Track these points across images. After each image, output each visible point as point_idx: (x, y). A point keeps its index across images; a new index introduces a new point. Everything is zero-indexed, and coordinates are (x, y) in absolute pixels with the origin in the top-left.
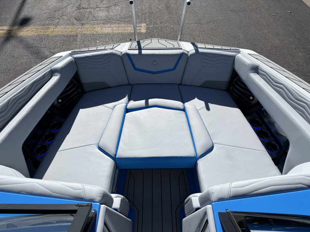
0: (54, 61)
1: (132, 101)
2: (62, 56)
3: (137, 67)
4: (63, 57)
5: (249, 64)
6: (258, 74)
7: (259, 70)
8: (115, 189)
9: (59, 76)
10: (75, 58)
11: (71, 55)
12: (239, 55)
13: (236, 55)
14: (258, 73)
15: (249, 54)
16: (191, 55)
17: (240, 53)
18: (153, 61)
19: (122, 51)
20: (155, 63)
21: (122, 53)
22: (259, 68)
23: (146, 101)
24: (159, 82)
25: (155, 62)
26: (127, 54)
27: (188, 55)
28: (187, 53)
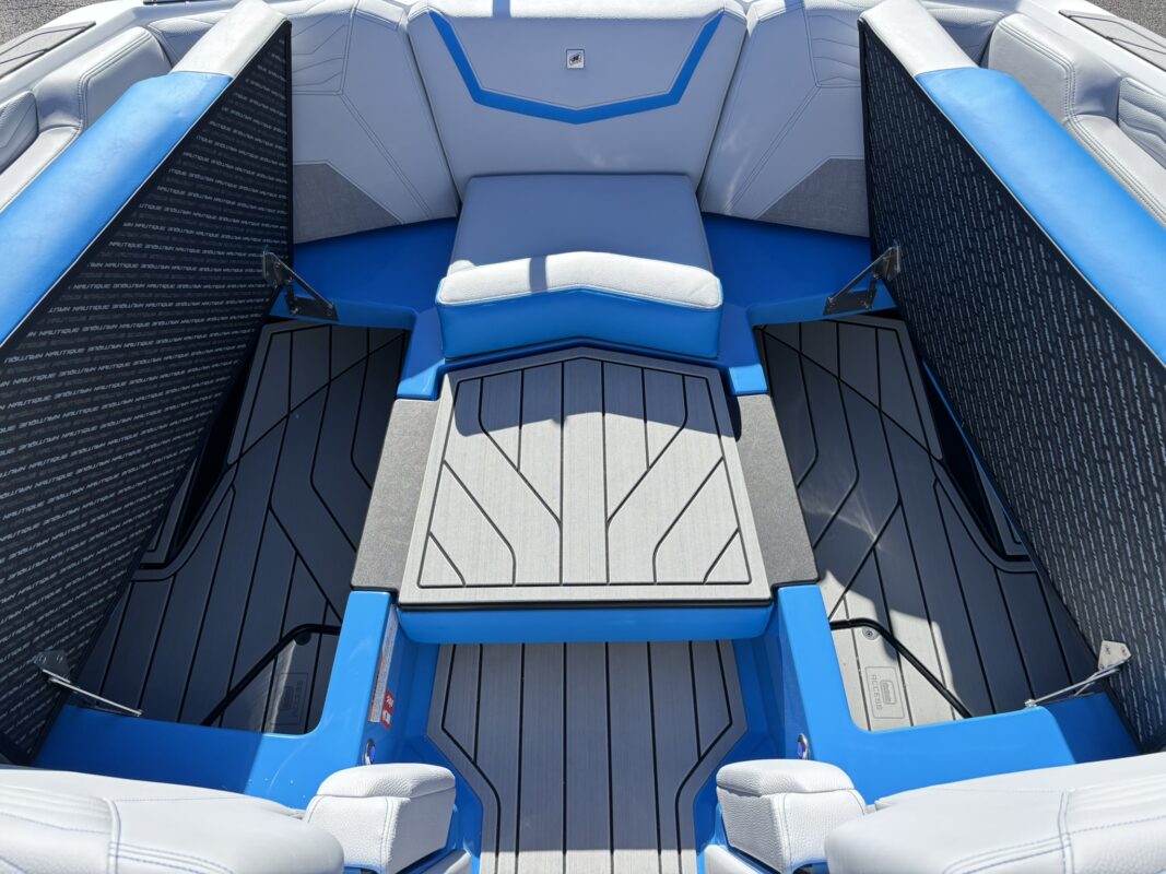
0: (46, 50)
1: (466, 263)
2: (94, 24)
3: (486, 85)
4: (96, 31)
5: (1070, 69)
6: (1117, 123)
7: (1122, 102)
8: (386, 706)
9: (73, 130)
10: (164, 33)
11: (145, 21)
12: (1013, 21)
13: (996, 22)
14: (1116, 119)
15: (1069, 17)
16: (763, 24)
17: (1016, 12)
18: (571, 55)
19: (408, 3)
20: (579, 65)
21: (407, 9)
22: (1123, 90)
23: (532, 265)
24: (598, 162)
25: (576, 58)
26: (433, 15)
27: (745, 22)
28: (741, 12)
